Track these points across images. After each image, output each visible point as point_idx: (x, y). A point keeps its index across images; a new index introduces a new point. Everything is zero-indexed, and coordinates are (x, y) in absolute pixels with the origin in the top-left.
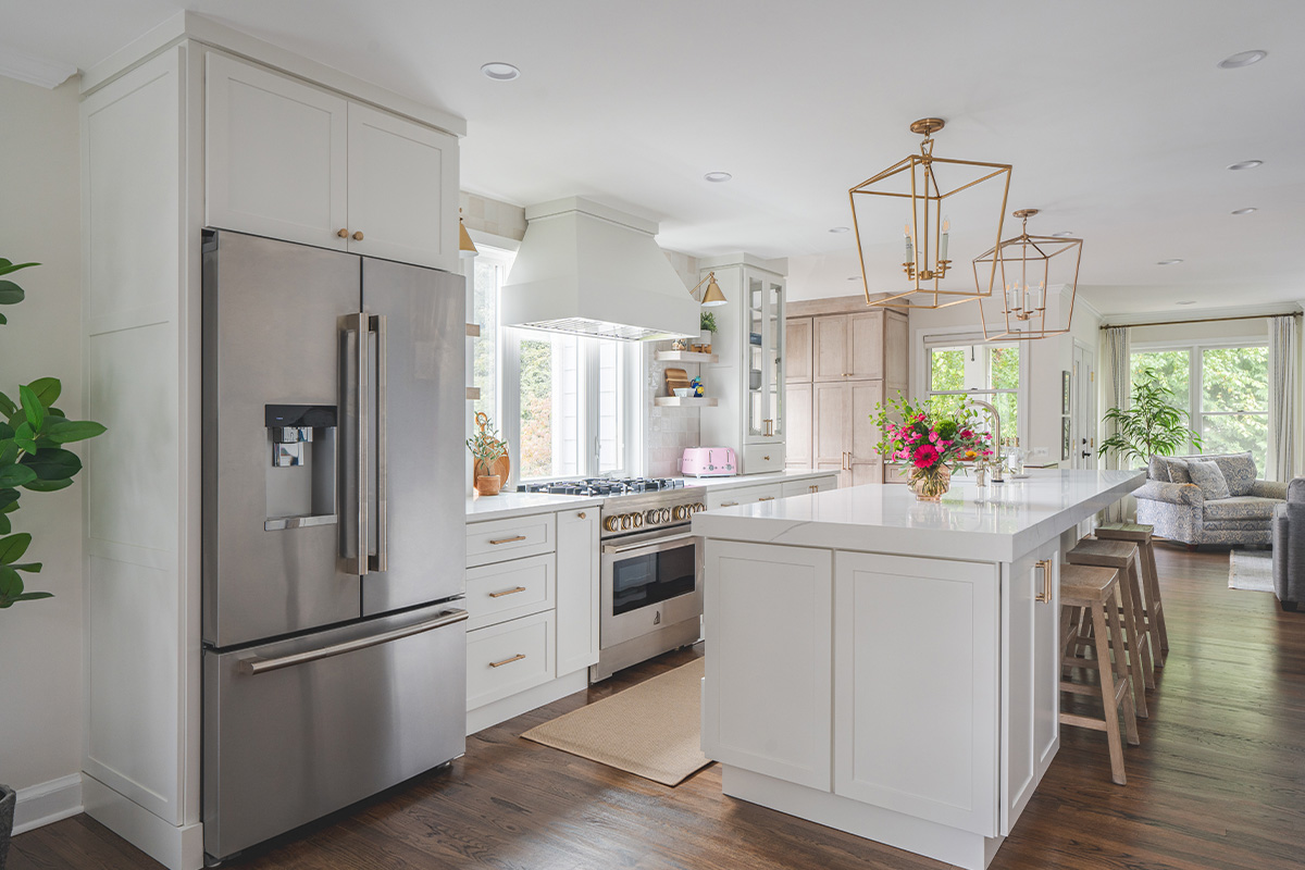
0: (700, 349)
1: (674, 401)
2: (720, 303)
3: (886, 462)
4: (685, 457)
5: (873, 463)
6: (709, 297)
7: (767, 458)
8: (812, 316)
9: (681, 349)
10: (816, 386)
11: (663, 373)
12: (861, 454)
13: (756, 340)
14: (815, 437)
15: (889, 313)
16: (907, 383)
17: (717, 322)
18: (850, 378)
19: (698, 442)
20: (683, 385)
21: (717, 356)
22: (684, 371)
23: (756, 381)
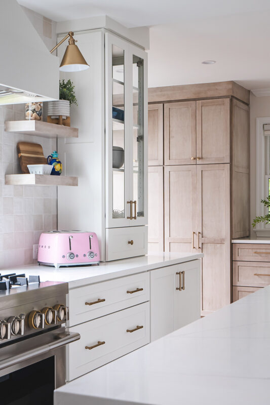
0: (58, 120)
1: (28, 179)
2: (80, 67)
3: (234, 241)
4: (41, 244)
5: (222, 242)
6: (68, 59)
7: (131, 243)
8: (163, 103)
9: (35, 119)
10: (167, 169)
11: (14, 146)
12: (209, 233)
13: (119, 115)
14: (167, 218)
15: (235, 101)
16: (249, 167)
17: (76, 91)
18: (199, 162)
19: (55, 226)
20: (38, 161)
21: (76, 130)
22: (39, 146)
23: (119, 158)
